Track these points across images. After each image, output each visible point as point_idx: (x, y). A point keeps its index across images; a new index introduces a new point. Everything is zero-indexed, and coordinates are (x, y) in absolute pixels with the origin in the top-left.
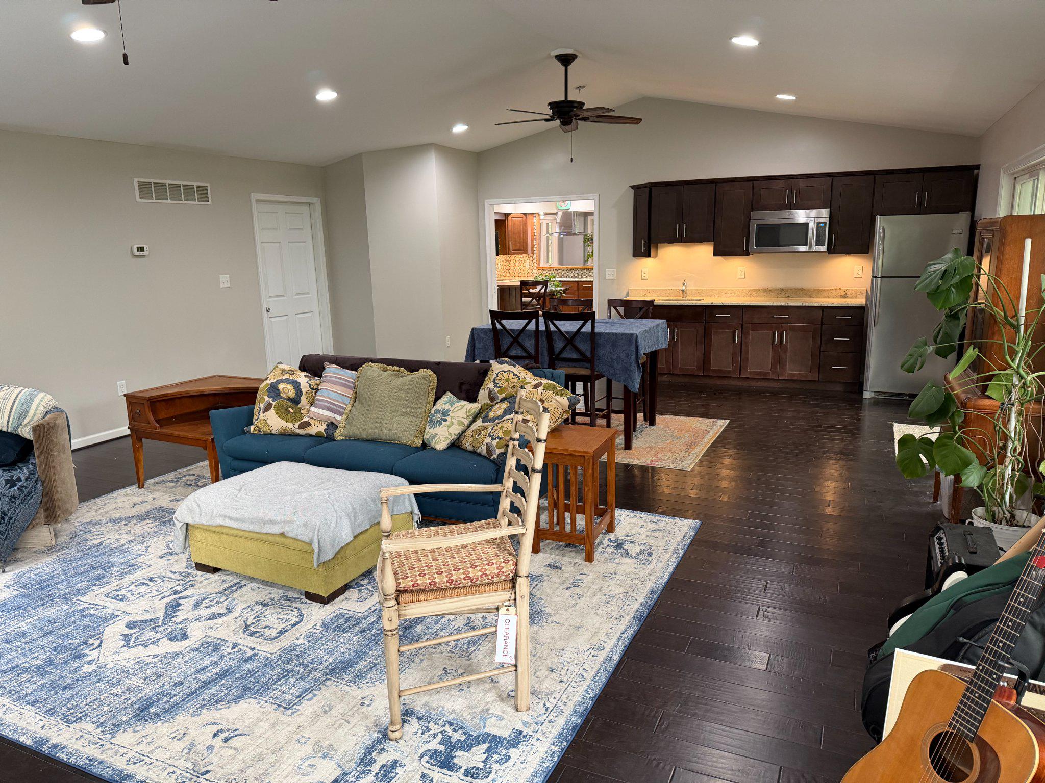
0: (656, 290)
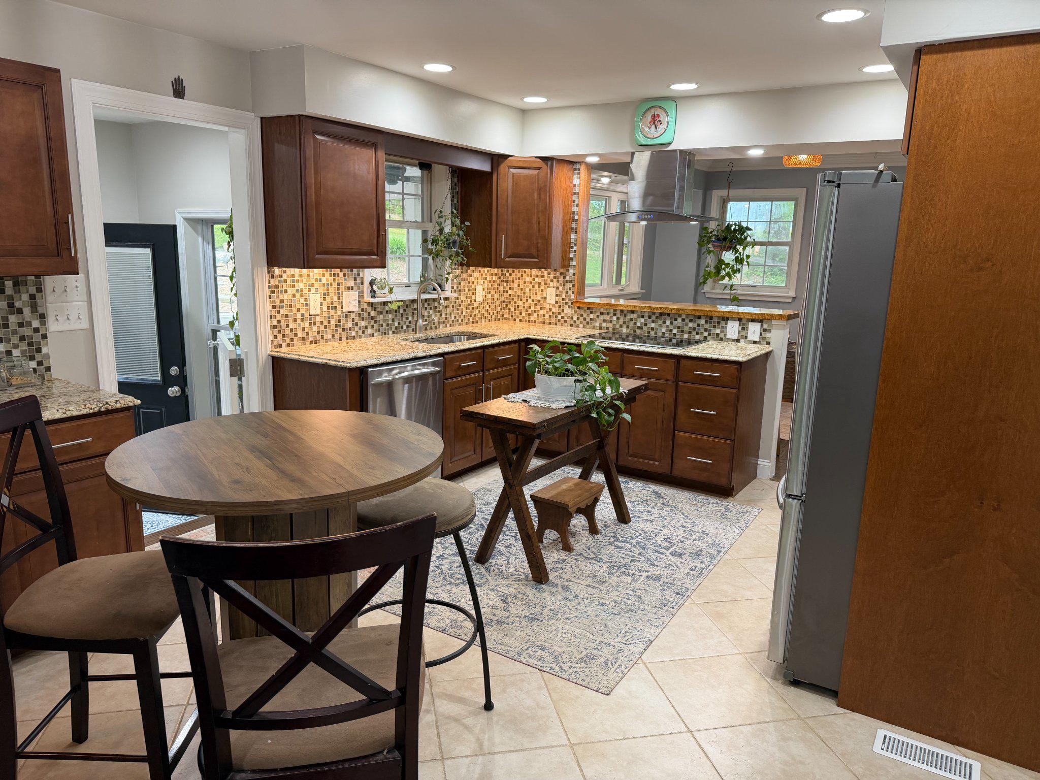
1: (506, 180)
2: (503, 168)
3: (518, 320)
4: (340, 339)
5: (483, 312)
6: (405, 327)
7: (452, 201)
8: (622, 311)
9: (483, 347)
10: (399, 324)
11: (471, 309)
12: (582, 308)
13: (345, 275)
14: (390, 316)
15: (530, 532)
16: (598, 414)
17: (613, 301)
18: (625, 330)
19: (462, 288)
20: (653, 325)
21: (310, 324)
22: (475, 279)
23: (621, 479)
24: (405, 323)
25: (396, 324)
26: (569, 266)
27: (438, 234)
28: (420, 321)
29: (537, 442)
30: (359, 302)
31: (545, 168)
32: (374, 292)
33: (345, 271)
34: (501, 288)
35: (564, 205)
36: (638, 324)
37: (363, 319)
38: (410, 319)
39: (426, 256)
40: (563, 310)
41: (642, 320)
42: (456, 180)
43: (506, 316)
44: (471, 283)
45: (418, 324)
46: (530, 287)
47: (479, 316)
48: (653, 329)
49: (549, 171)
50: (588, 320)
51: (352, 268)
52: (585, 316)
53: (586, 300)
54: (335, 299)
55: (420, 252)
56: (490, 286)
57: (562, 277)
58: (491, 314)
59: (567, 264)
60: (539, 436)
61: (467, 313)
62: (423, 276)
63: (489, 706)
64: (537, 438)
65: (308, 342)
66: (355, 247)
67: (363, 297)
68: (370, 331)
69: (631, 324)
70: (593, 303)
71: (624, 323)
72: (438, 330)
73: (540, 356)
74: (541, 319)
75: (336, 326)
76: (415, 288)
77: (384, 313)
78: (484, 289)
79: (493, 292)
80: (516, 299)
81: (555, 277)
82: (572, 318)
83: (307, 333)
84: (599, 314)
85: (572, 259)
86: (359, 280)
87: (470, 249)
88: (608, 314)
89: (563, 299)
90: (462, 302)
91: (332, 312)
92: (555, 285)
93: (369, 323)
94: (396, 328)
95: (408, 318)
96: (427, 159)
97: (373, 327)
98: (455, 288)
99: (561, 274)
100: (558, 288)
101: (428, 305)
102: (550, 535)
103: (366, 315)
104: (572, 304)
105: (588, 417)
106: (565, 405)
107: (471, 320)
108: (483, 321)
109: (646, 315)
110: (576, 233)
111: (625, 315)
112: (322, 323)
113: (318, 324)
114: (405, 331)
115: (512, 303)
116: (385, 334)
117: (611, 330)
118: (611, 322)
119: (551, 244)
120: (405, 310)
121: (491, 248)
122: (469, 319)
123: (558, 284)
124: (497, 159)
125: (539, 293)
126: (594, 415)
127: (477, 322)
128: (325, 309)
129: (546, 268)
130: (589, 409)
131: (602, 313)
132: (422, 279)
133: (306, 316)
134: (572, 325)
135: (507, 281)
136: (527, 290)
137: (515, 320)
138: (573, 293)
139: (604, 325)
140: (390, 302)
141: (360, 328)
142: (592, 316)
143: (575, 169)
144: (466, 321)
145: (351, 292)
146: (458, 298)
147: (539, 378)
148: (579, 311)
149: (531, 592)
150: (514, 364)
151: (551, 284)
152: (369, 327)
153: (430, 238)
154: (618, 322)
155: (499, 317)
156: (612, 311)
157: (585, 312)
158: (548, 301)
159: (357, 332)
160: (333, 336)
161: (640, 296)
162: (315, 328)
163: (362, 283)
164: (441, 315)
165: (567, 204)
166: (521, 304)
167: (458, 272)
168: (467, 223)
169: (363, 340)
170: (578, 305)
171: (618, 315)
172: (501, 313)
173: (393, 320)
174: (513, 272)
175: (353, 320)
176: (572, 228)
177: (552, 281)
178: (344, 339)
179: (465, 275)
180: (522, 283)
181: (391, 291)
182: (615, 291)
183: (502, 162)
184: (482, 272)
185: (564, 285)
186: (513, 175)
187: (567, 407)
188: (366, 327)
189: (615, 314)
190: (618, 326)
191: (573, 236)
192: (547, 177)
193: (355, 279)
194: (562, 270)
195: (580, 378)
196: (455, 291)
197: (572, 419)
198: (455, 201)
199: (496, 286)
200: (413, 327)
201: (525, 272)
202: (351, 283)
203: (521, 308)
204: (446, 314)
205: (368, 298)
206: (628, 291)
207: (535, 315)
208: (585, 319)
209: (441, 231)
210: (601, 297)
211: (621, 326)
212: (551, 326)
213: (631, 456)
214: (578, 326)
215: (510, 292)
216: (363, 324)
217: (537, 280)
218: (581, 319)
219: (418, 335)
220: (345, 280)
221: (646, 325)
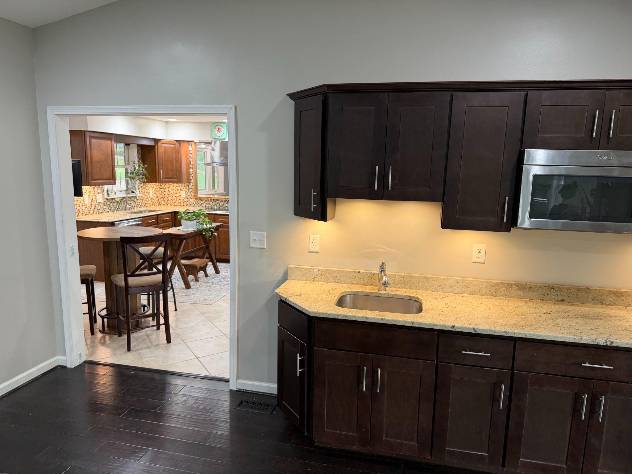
0: (333, 272)
1: (160, 149)
2: (159, 144)
3: (169, 205)
4: (96, 213)
5: (153, 202)
6: (121, 209)
7: (138, 156)
8: (214, 200)
9: (157, 215)
10: (119, 207)
11: (148, 201)
12: (197, 199)
13: (97, 188)
14: (115, 204)
15: (184, 272)
16: (205, 233)
17: (212, 196)
18: (215, 207)
19: (144, 192)
20: (226, 205)
21: (85, 207)
22: (149, 188)
23: (218, 264)
24: (121, 207)
25: (117, 207)
26: (190, 182)
27: (133, 170)
28: (128, 205)
29: (184, 241)
30: (103, 198)
31: (177, 144)
32: (109, 194)
33: (97, 186)
34: (160, 192)
35: (187, 158)
36: (221, 205)
37: (104, 205)
38: (123, 205)
39: (127, 179)
40: (189, 200)
41: (222, 203)
42: (139, 148)
43: (163, 203)
44: (147, 190)
45: (127, 207)
46: (174, 191)
47: (152, 203)
48: (226, 206)
49: (179, 145)
50: (200, 204)
51: (99, 185)
52: (199, 202)
53: (199, 196)
54: (94, 197)
55: (124, 177)
56: (155, 191)
57: (187, 187)
58: (157, 203)
59: (189, 181)
60: (185, 239)
61: (146, 202)
62: (127, 187)
63: (176, 310)
64: (184, 240)
65: (84, 215)
66: (105, 177)
67: (104, 196)
68: (107, 210)
69: (218, 205)
70: (202, 197)
71: (215, 204)
72: (134, 209)
73: (183, 214)
74: (180, 204)
75: (94, 208)
76: (124, 192)
77: (113, 203)
78: (153, 192)
79: (157, 193)
80: (167, 196)
81: (184, 187)
82: (193, 203)
83: (84, 211)
84: (204, 201)
85: (191, 179)
86: (102, 190)
87: (148, 176)
88: (208, 201)
89: (189, 196)
90: (144, 197)
91: (93, 203)
92: (185, 190)
93: (107, 207)
94: (118, 209)
95: (122, 205)
96: (128, 142)
97: (108, 208)
98: (141, 192)
99: (187, 185)
100: (186, 191)
101: (130, 199)
102: (191, 277)
103: (106, 204)
104: (193, 197)
105: (202, 234)
106: (193, 229)
107: (148, 205)
108: (153, 205)
109: (224, 201)
110: (192, 169)
111: (215, 201)
112: (89, 207)
113: (88, 208)
114: (121, 210)
115: (166, 198)
116: (113, 211)
117: (210, 207)
118: (210, 204)
119: (182, 174)
120: (121, 201)
121: (156, 175)
122: (147, 205)
123: (186, 190)
124: (157, 141)
125: (178, 193)
126: (204, 233)
127: (151, 206)
128: (90, 202)
129: (180, 183)
130: (202, 231)
131: (206, 201)
132: (127, 189)
133: (83, 204)
134: (193, 206)
135: (163, 189)
136: (172, 192)
137: (167, 205)
138: (193, 193)
139: (207, 205)
140: (116, 198)
141: (103, 209)
142: (202, 202)
143: (190, 144)
144: (146, 206)
145: (100, 194)
146: (142, 196)
147: (183, 222)
148: (196, 200)
149: (186, 291)
150: (170, 222)
151: (183, 189)
152: (107, 208)
153: (129, 171)
154: (212, 204)
155: (160, 204)
156: (210, 200)
157: (198, 200)
158: (182, 196)
159: (102, 211)
160: (93, 212)
161: (224, 194)
162: (87, 209)
163: (104, 191)
164: (135, 203)
165: (187, 157)
166: (170, 198)
167: (142, 185)
168: (146, 166)
169: (105, 213)
170: (195, 198)
171: (213, 201)
172: (161, 202)
173: (116, 205)
174: (166, 184)
175: (101, 206)
176: (191, 167)
177: (183, 188)
178: (97, 213)
179: (144, 186)
180: (170, 189)
181: (115, 194)
182: (213, 192)
183: (159, 142)
184: (152, 185)
185: (189, 190)
186: (164, 147)
187: (194, 230)
188: (106, 209)
189: (211, 201)
190: (213, 206)
191: (191, 170)
192: (178, 148)
193: (101, 189)
194: (187, 184)
195: (198, 221)
196: (141, 193)
197: (196, 234)
198: (139, 156)
199: (158, 191)
200: (124, 208)
201: (171, 185)
202: (99, 191)
203: (170, 200)
204: (137, 203)
205: (106, 197)
206: (218, 192)
207: (177, 202)
208: (199, 203)
209: (135, 169)
210: (206, 195)
211: (214, 206)
212: (185, 207)
213: (221, 254)
214: (196, 206)
215: (165, 193)
216: (105, 207)
217: (177, 188)
218: (197, 203)
219: (127, 211)
220: (97, 190)
221: (224, 205)
